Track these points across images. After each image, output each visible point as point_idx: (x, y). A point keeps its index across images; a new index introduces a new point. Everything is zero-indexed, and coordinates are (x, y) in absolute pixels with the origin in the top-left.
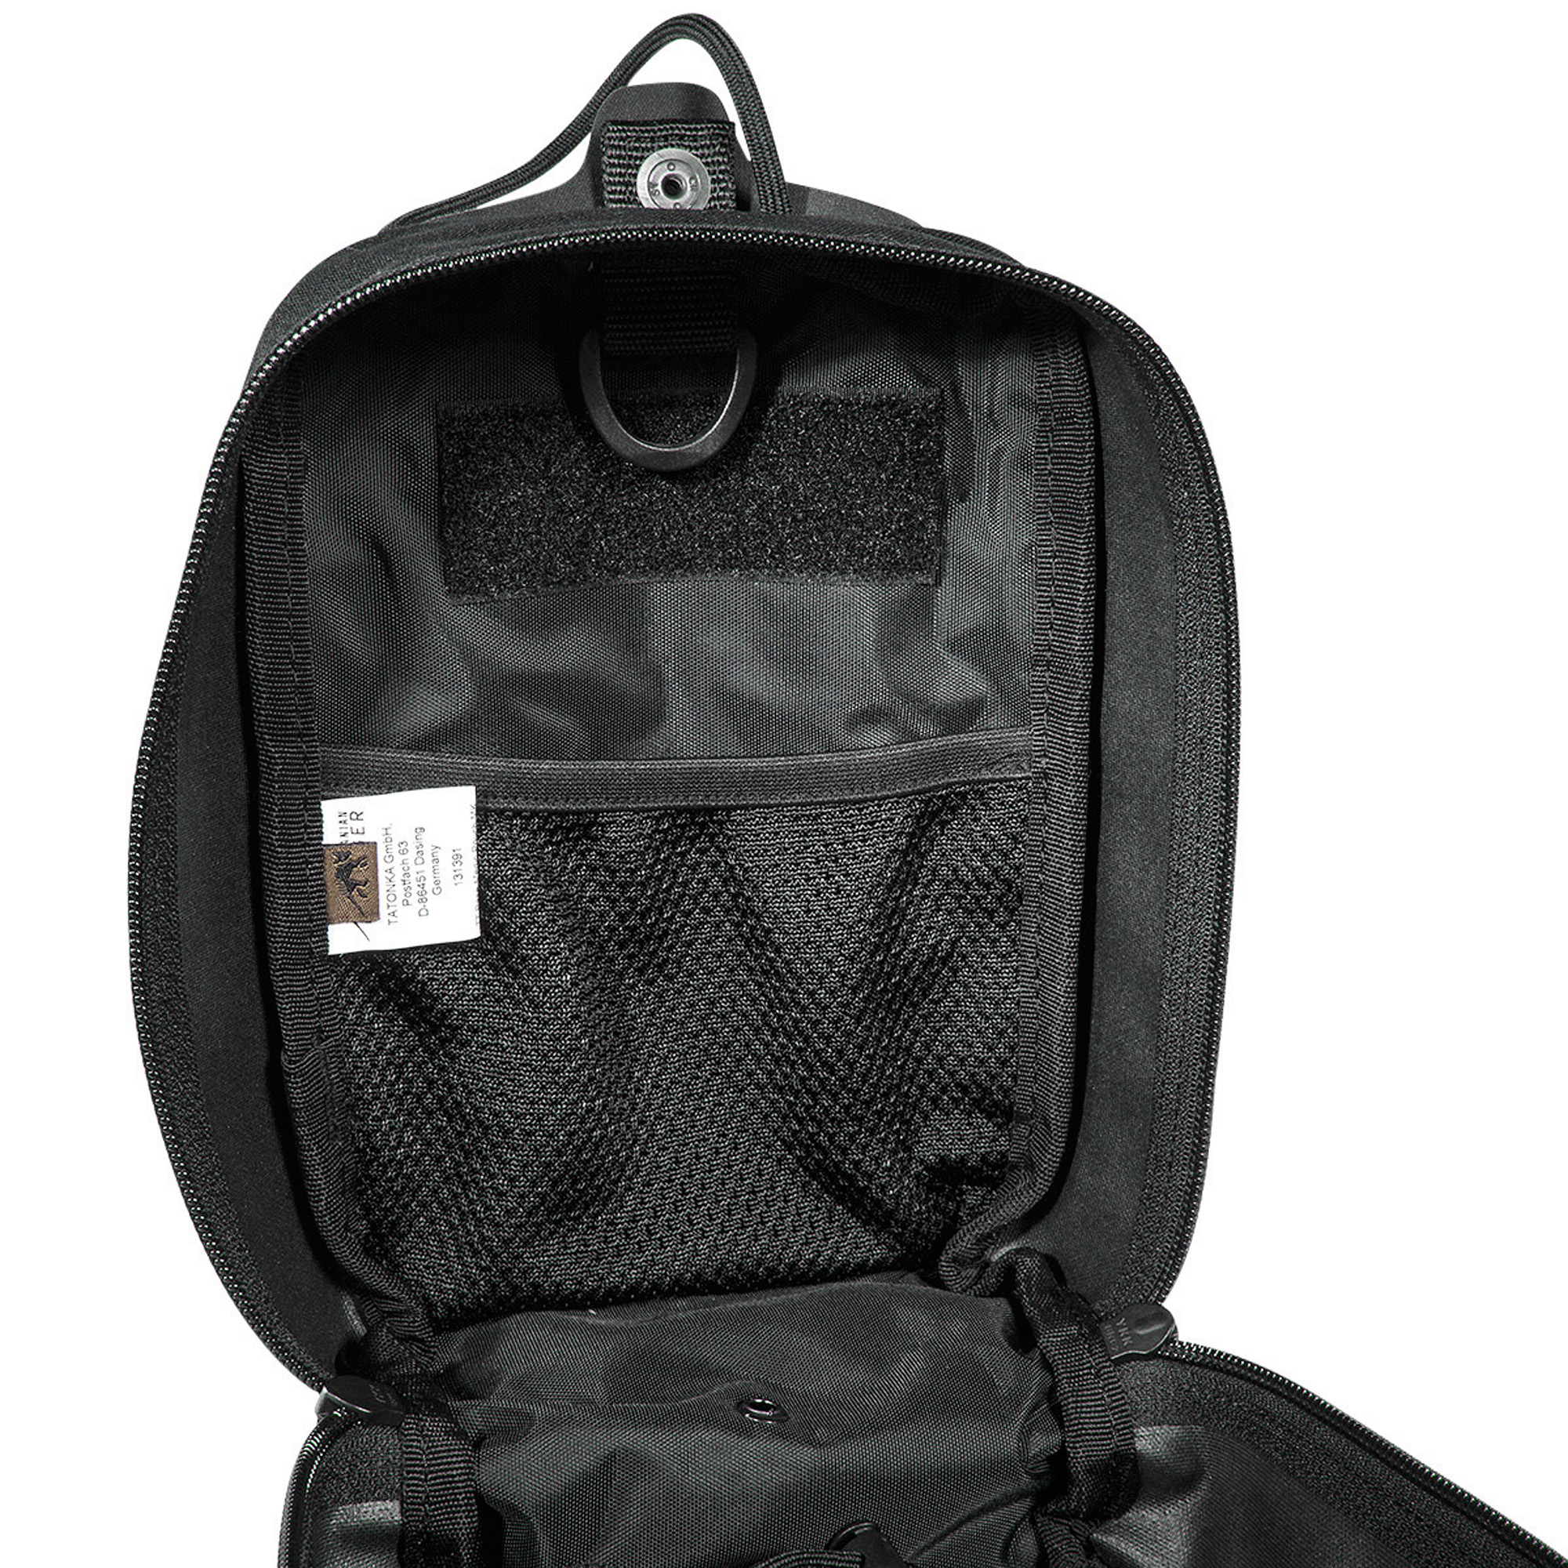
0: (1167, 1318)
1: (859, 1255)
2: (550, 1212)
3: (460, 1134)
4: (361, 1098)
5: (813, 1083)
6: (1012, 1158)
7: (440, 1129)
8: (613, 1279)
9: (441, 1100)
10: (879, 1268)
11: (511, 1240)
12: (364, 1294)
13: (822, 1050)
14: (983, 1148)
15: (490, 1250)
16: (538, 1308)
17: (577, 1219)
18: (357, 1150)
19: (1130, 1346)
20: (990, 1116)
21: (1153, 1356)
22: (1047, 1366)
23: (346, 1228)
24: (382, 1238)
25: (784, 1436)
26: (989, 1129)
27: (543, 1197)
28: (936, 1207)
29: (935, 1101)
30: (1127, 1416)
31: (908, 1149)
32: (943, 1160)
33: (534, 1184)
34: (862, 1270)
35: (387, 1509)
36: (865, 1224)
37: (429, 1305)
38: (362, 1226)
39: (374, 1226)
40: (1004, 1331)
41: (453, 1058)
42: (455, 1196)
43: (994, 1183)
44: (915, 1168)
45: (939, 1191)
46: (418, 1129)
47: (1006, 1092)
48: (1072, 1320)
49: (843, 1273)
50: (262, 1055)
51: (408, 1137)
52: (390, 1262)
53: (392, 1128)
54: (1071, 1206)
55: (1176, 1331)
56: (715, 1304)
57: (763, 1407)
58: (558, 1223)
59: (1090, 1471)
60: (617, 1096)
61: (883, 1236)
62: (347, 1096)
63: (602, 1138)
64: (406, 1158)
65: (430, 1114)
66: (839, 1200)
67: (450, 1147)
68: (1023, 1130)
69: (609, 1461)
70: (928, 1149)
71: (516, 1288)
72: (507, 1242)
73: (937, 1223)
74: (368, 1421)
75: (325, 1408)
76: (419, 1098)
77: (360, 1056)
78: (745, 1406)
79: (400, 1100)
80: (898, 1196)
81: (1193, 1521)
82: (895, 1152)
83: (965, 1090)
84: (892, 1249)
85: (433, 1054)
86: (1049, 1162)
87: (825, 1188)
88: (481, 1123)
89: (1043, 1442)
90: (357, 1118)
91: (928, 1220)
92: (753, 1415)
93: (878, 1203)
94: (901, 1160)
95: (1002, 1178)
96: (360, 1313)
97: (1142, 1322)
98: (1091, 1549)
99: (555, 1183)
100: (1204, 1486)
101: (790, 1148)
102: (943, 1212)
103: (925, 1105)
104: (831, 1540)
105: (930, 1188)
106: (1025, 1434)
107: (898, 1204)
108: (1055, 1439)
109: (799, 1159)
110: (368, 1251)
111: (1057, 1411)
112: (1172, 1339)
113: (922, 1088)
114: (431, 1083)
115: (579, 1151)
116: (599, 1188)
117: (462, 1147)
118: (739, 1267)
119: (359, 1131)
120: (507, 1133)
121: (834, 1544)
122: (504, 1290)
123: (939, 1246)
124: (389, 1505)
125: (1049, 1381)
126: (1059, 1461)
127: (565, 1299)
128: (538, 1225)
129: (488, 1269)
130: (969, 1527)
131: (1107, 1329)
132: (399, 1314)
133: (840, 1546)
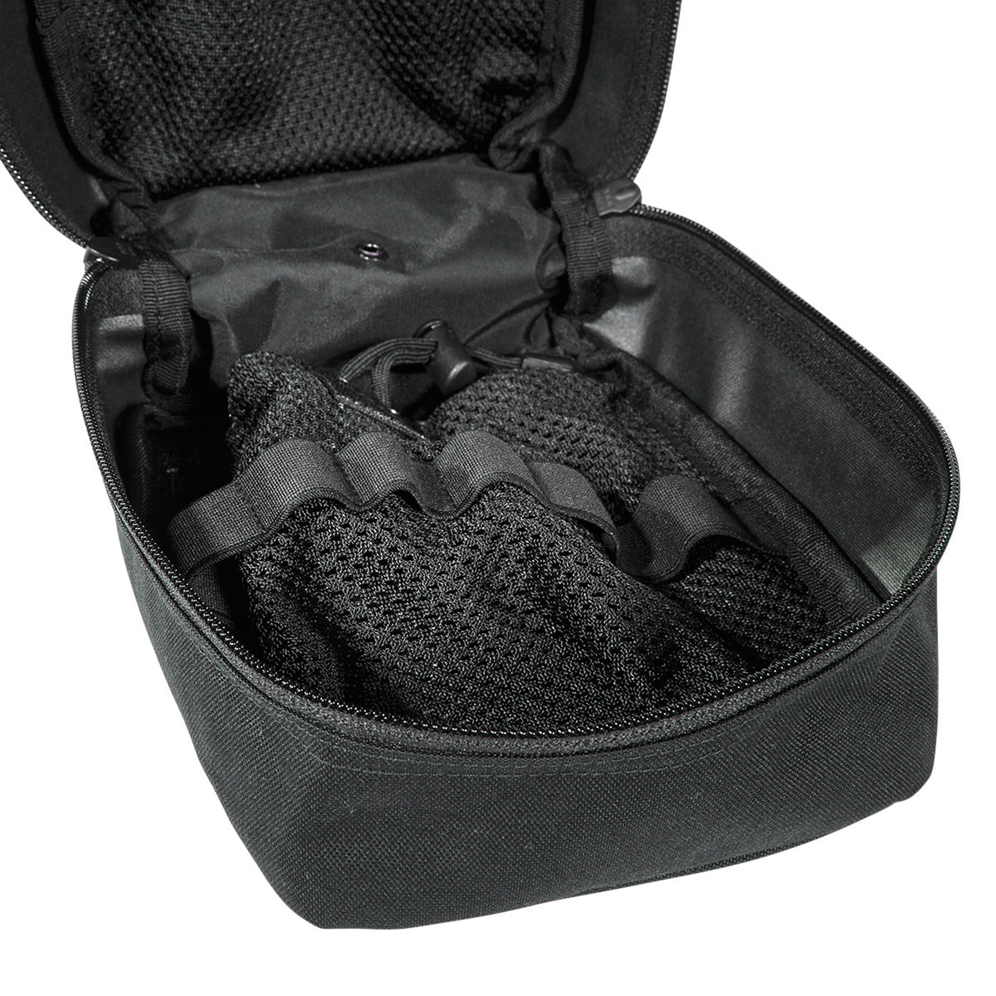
0: (635, 188)
1: (436, 144)
2: (226, 121)
3: (161, 70)
4: (92, 48)
5: (403, 30)
6: (540, 78)
7: (148, 67)
8: (271, 164)
9: (147, 46)
10: (450, 151)
11: (201, 141)
12: (105, 178)
13: (409, 7)
14: (520, 70)
15: (187, 148)
16: (222, 184)
17: (244, 125)
18: (93, 83)
19: (613, 207)
20: (525, 50)
21: (627, 213)
22: (557, 219)
23: (90, 137)
24: (113, 141)
25: (385, 268)
26: (525, 59)
27: (221, 112)
28: (488, 111)
29: (487, 40)
30: (607, 252)
31: (469, 73)
32: (492, 80)
33: (214, 102)
34: (437, 154)
35: (134, 320)
36: (439, 123)
37: (148, 185)
38: (100, 134)
39: (108, 133)
40: (530, 198)
41: (153, 17)
42: (161, 111)
43: (527, 95)
44: (474, 85)
45: (490, 100)
46: (133, 67)
47: (536, 34)
48: (576, 189)
49: (425, 156)
50: (22, 20)
51: (126, 73)
52: (121, 156)
53: (115, 67)
54: (579, 111)
55: (641, 198)
56: (339, 180)
57: (372, 250)
58: (232, 128)
59: (584, 286)
60: (268, 41)
61: (451, 131)
62: (83, 48)
63: (259, 70)
64: (126, 86)
65: (140, 56)
66: (422, 108)
67: (156, 78)
68: (548, 58)
69: (274, 286)
70: (482, 72)
71: (205, 173)
72: (197, 143)
73: (488, 122)
74: (118, 266)
75: (89, 258)
76: (132, 46)
77: (89, 19)
78: (360, 250)
79: (119, 48)
80: (462, 105)
81: (648, 316)
82: (459, 75)
83: (508, 32)
84: (457, 140)
85: (139, 15)
86: (564, 82)
87: (412, 99)
88: (176, 63)
89: (553, 268)
90: (92, 62)
91: (482, 120)
92: (365, 255)
93: (449, 110)
94: (464, 81)
95: (532, 92)
96: (103, 190)
97: (620, 191)
98: (583, 333)
99: (229, 102)
100: (656, 294)
101: (388, 73)
102: (492, 114)
103: (480, 41)
104: (416, 332)
105: (484, 98)
106: (542, 263)
107: (461, 110)
108: (561, 265)
109: (394, 81)
110: (105, 151)
111: (563, 248)
112: (639, 203)
113: (479, 31)
114: (139, 35)
115: (244, 80)
116: (258, 104)
117: (164, 79)
118: (355, 154)
119: (93, 71)
120: (194, 69)
121: (418, 334)
122: (197, 174)
123: (490, 136)
124: (135, 317)
125: (558, 229)
126: (563, 279)
127: (238, 178)
128: (219, 131)
129: (186, 160)
130: (504, 323)
131: (597, 196)
132: (130, 191)
133: (422, 335)
